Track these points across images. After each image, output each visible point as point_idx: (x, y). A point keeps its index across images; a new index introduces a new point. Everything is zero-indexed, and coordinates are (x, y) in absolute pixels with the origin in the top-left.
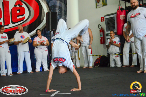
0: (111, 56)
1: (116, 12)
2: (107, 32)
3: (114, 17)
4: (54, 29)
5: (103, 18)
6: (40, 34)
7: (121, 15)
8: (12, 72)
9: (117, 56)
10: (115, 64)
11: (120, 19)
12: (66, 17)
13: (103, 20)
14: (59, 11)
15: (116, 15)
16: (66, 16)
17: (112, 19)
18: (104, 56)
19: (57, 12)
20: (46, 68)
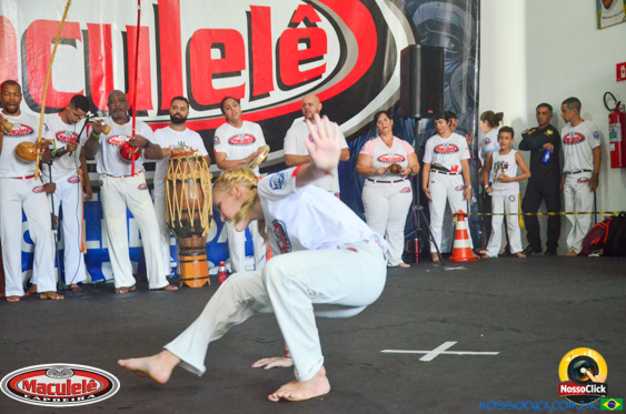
4: (430, 112)
5: (622, 68)
13: (623, 76)
14: (452, 40)
20: (395, 257)
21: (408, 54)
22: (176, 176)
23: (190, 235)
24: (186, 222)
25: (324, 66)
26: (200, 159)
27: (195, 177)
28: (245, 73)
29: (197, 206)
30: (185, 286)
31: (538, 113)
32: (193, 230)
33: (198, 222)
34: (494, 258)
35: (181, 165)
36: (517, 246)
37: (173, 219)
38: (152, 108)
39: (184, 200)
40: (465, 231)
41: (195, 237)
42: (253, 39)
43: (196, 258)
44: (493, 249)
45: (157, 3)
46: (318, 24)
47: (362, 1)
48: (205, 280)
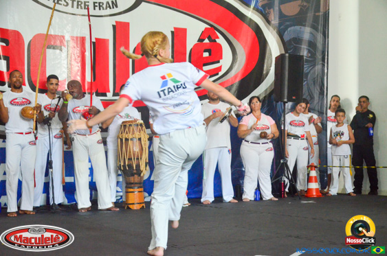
4: (294, 98)
6: (256, 108)
12: (326, 68)
14: (309, 51)
16: (326, 65)
19: (303, 56)
21: (280, 60)
22: (125, 136)
23: (133, 175)
24: (130, 166)
25: (221, 67)
26: (141, 125)
27: (138, 137)
29: (138, 156)
30: (128, 208)
31: (360, 102)
32: (135, 171)
33: (138, 166)
34: (334, 196)
35: (129, 129)
36: (350, 188)
37: (122, 164)
38: (109, 92)
39: (130, 152)
40: (315, 177)
41: (136, 176)
42: (175, 49)
43: (136, 190)
44: (334, 190)
45: (115, 24)
46: (217, 40)
47: (249, 25)
48: (142, 205)
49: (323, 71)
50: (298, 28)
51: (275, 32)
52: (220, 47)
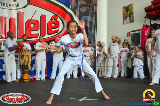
0: (134, 68)
1: (142, 28)
2: (132, 47)
3: (139, 33)
5: (129, 34)
7: (145, 32)
8: (46, 78)
9: (140, 68)
10: (139, 75)
11: (145, 35)
13: (129, 35)
14: (90, 25)
15: (141, 31)
16: (96, 30)
17: (138, 35)
18: (129, 68)
19: (87, 27)
20: (75, 76)
22: (22, 54)
23: (25, 69)
24: (24, 66)
25: (59, 30)
26: (29, 50)
27: (27, 55)
28: (39, 30)
29: (27, 62)
30: (24, 81)
32: (26, 68)
33: (27, 66)
35: (24, 52)
37: (21, 65)
38: (16, 38)
39: (24, 60)
41: (26, 69)
42: (42, 22)
43: (27, 74)
45: (18, 12)
46: (57, 20)
47: (69, 15)
48: (29, 80)
49: (95, 32)
50: (86, 16)
51: (78, 18)
52: (58, 22)
